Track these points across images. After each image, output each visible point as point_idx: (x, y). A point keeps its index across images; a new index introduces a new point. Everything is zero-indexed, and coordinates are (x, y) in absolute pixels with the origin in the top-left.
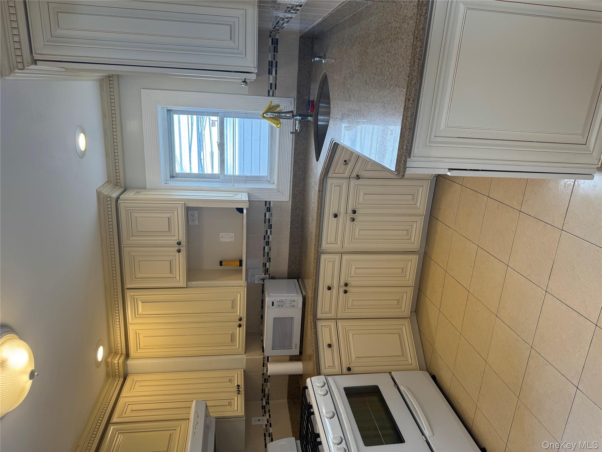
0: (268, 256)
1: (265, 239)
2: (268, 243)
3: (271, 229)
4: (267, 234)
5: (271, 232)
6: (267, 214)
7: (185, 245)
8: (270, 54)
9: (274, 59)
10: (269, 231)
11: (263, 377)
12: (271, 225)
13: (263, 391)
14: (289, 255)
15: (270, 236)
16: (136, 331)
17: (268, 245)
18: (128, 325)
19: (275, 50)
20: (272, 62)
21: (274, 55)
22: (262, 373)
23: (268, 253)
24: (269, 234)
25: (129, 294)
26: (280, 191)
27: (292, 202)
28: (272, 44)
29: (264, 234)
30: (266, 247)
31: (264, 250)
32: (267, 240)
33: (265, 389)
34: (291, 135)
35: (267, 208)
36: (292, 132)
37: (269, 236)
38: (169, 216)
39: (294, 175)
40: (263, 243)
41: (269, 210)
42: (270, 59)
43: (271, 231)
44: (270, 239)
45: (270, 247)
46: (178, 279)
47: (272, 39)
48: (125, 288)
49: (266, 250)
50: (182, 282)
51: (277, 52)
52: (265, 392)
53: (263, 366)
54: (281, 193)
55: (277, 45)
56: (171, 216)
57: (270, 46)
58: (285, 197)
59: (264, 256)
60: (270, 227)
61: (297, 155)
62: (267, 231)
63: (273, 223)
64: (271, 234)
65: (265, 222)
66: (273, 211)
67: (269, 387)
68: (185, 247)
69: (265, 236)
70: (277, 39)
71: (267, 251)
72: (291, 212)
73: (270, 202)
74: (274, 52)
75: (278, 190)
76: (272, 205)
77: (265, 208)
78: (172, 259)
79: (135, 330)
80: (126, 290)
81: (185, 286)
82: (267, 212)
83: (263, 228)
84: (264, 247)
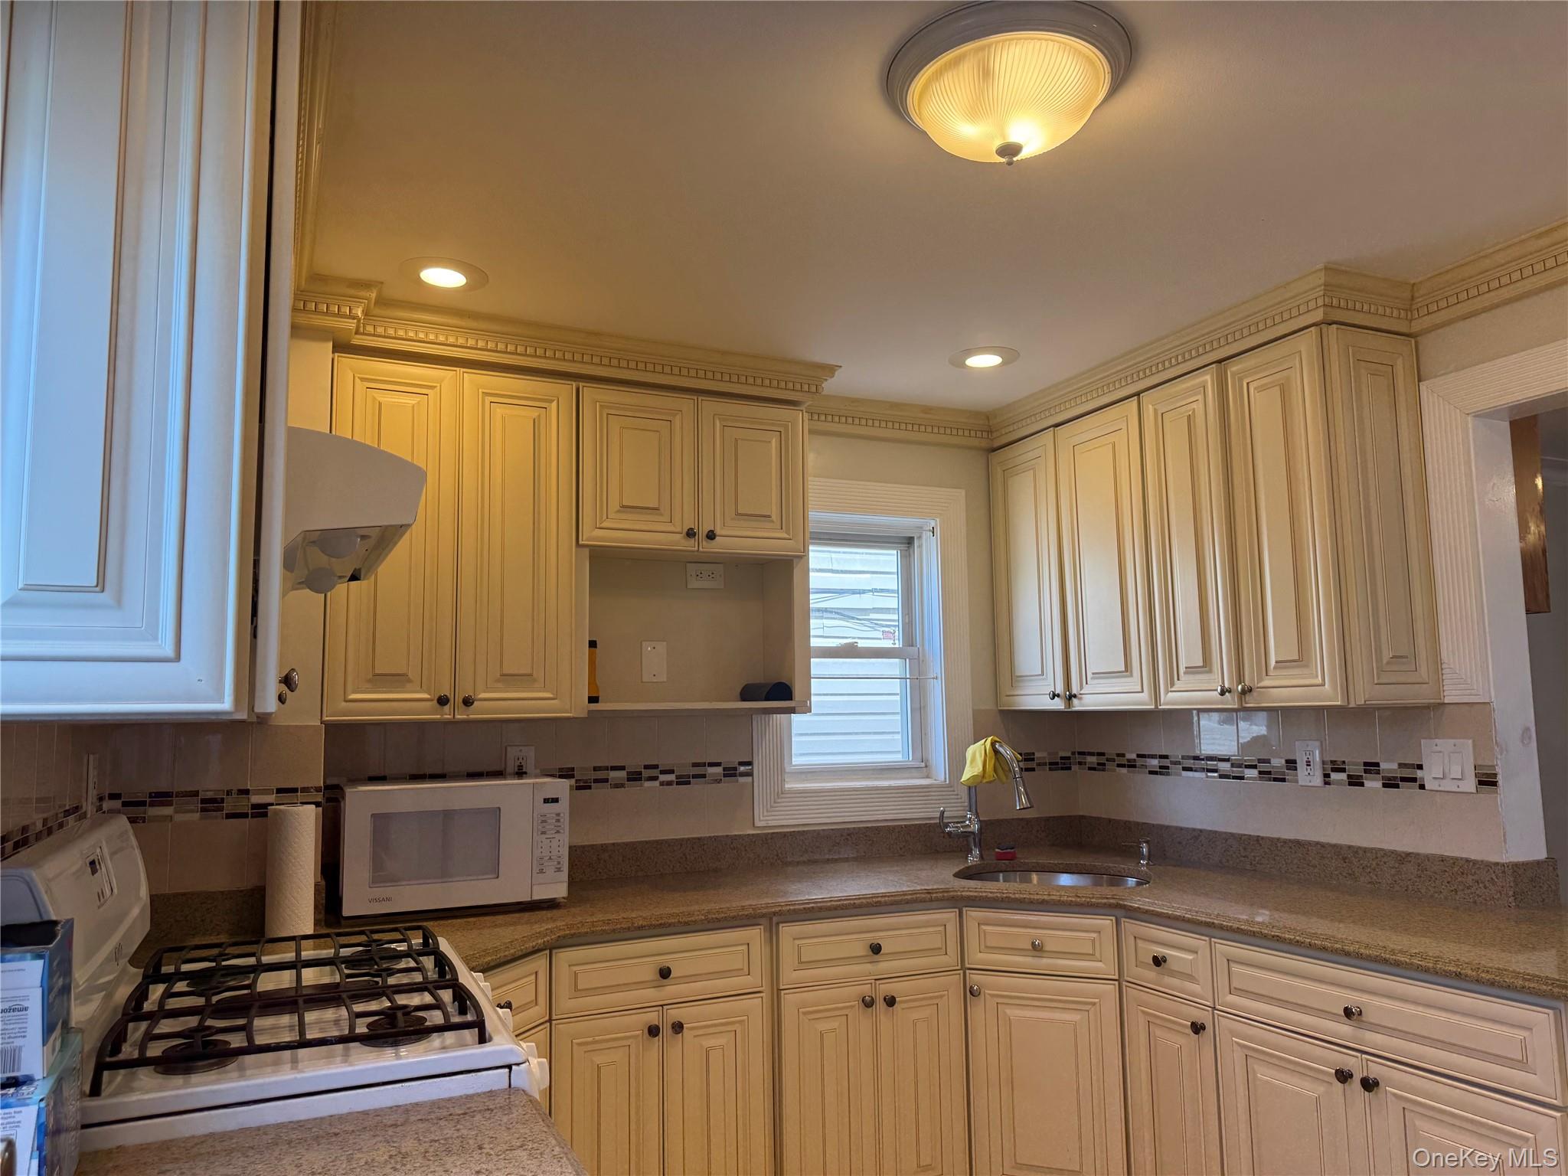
0: (596, 781)
1: (646, 767)
2: (635, 777)
3: (677, 784)
4: (663, 772)
5: (669, 783)
6: (719, 770)
7: (701, 549)
8: (1045, 754)
9: (1039, 764)
10: (671, 777)
11: (229, 793)
12: (689, 783)
13: (162, 798)
14: (602, 845)
15: (656, 783)
16: (435, 387)
17: (629, 780)
18: (458, 369)
19: (1054, 766)
20: (1033, 760)
21: (1045, 764)
22: (249, 787)
23: (606, 780)
24: (664, 778)
25: (564, 390)
26: (779, 800)
27: (753, 835)
28: (1062, 758)
29: (664, 762)
30: (623, 774)
31: (614, 768)
32: (646, 773)
33: (170, 804)
34: (938, 815)
35: (735, 769)
36: (945, 815)
37: (655, 778)
38: (774, 517)
39: (819, 834)
40: (635, 762)
41: (731, 772)
42: (1037, 755)
43: (671, 785)
44: (647, 784)
45: (622, 786)
46: (604, 525)
47: (1069, 758)
48: (581, 384)
49: (613, 774)
50: (592, 535)
51: (1050, 769)
52: (152, 804)
53: (280, 791)
54: (775, 802)
55: (1062, 769)
56: (773, 521)
57: (1057, 753)
58: (765, 814)
59: (595, 769)
60: (683, 781)
61: (866, 836)
62: (671, 772)
63: (696, 787)
64: (662, 784)
65: (695, 765)
66: (727, 786)
67: (179, 818)
68: (696, 548)
69: (656, 767)
70: (1070, 768)
71: (613, 778)
72: (727, 836)
73: (750, 774)
74: (1050, 764)
75: (782, 793)
76: (742, 780)
77: (732, 759)
78: (662, 515)
79: (438, 385)
80: (574, 384)
81: (581, 542)
82: (724, 769)
83: (681, 758)
84: (622, 768)
